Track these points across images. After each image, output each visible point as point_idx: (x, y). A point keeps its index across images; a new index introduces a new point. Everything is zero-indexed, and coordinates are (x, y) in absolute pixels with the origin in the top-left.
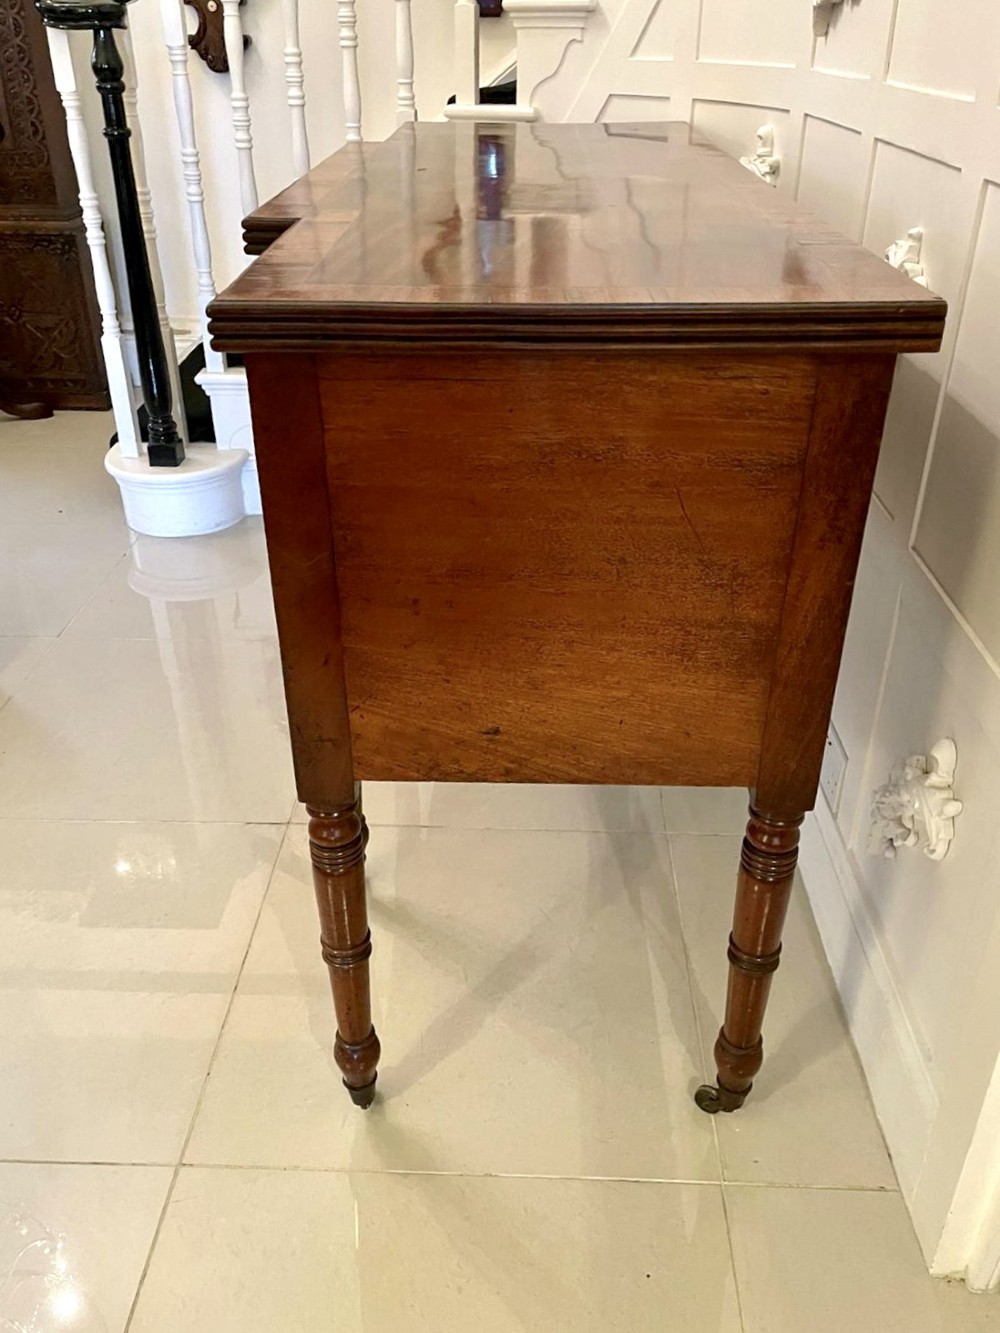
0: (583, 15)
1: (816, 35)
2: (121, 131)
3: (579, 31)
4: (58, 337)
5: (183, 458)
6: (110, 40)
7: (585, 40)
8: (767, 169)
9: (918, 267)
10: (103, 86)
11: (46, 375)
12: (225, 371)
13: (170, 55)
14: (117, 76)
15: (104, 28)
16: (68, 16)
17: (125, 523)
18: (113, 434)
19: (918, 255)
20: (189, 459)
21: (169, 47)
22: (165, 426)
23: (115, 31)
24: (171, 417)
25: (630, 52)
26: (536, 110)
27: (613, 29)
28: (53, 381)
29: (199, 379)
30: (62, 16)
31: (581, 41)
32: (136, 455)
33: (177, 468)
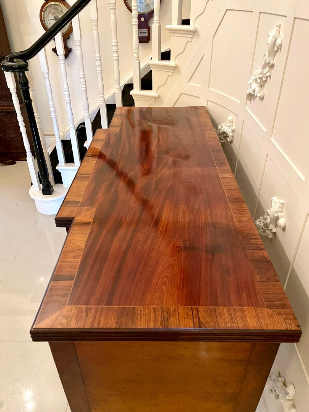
0: (173, 68)
1: (247, 100)
2: (29, 101)
3: (172, 73)
4: (16, 140)
5: (53, 191)
6: (24, 75)
7: (173, 76)
8: (231, 131)
9: (282, 214)
10: (22, 88)
11: (13, 151)
12: (65, 165)
13: (44, 75)
14: (27, 85)
15: (21, 72)
16: (10, 68)
17: (36, 209)
18: (31, 182)
19: (282, 209)
20: (55, 191)
21: (43, 73)
22: (47, 183)
23: (26, 72)
24: (49, 180)
25: (187, 82)
26: (159, 94)
27: (182, 73)
28: (15, 153)
29: (57, 168)
30: (8, 68)
31: (172, 76)
32: (39, 190)
33: (51, 195)
